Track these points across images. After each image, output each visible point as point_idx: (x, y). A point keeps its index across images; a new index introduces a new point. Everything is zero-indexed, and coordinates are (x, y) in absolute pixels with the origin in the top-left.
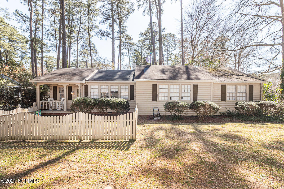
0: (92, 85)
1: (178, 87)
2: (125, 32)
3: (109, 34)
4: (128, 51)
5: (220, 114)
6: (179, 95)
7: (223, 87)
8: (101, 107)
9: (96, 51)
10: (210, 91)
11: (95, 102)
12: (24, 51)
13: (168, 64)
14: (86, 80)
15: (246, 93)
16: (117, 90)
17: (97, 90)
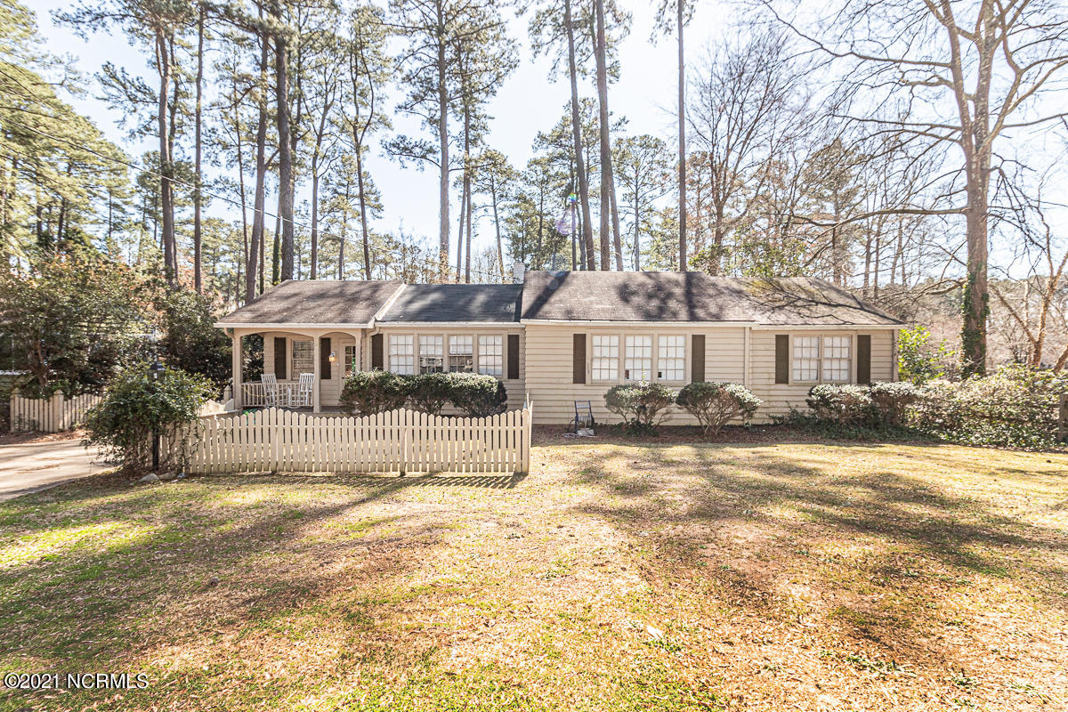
0: (394, 335)
1: (648, 341)
2: (485, 138)
3: (431, 150)
4: (492, 200)
5: (772, 422)
6: (652, 366)
7: (782, 342)
8: (426, 400)
9: (377, 200)
10: (741, 353)
11: (408, 385)
12: (118, 201)
13: (638, 245)
14: (376, 321)
15: (850, 360)
16: (469, 350)
17: (410, 351)
